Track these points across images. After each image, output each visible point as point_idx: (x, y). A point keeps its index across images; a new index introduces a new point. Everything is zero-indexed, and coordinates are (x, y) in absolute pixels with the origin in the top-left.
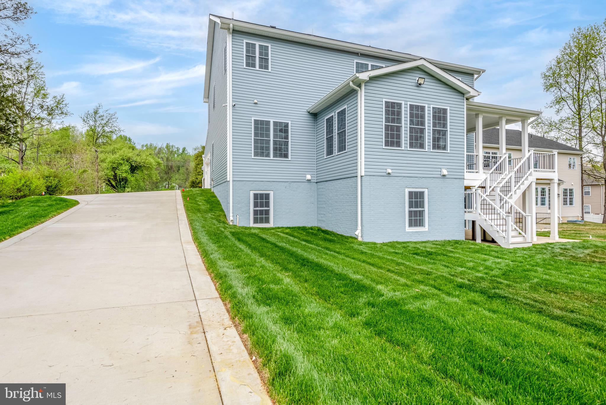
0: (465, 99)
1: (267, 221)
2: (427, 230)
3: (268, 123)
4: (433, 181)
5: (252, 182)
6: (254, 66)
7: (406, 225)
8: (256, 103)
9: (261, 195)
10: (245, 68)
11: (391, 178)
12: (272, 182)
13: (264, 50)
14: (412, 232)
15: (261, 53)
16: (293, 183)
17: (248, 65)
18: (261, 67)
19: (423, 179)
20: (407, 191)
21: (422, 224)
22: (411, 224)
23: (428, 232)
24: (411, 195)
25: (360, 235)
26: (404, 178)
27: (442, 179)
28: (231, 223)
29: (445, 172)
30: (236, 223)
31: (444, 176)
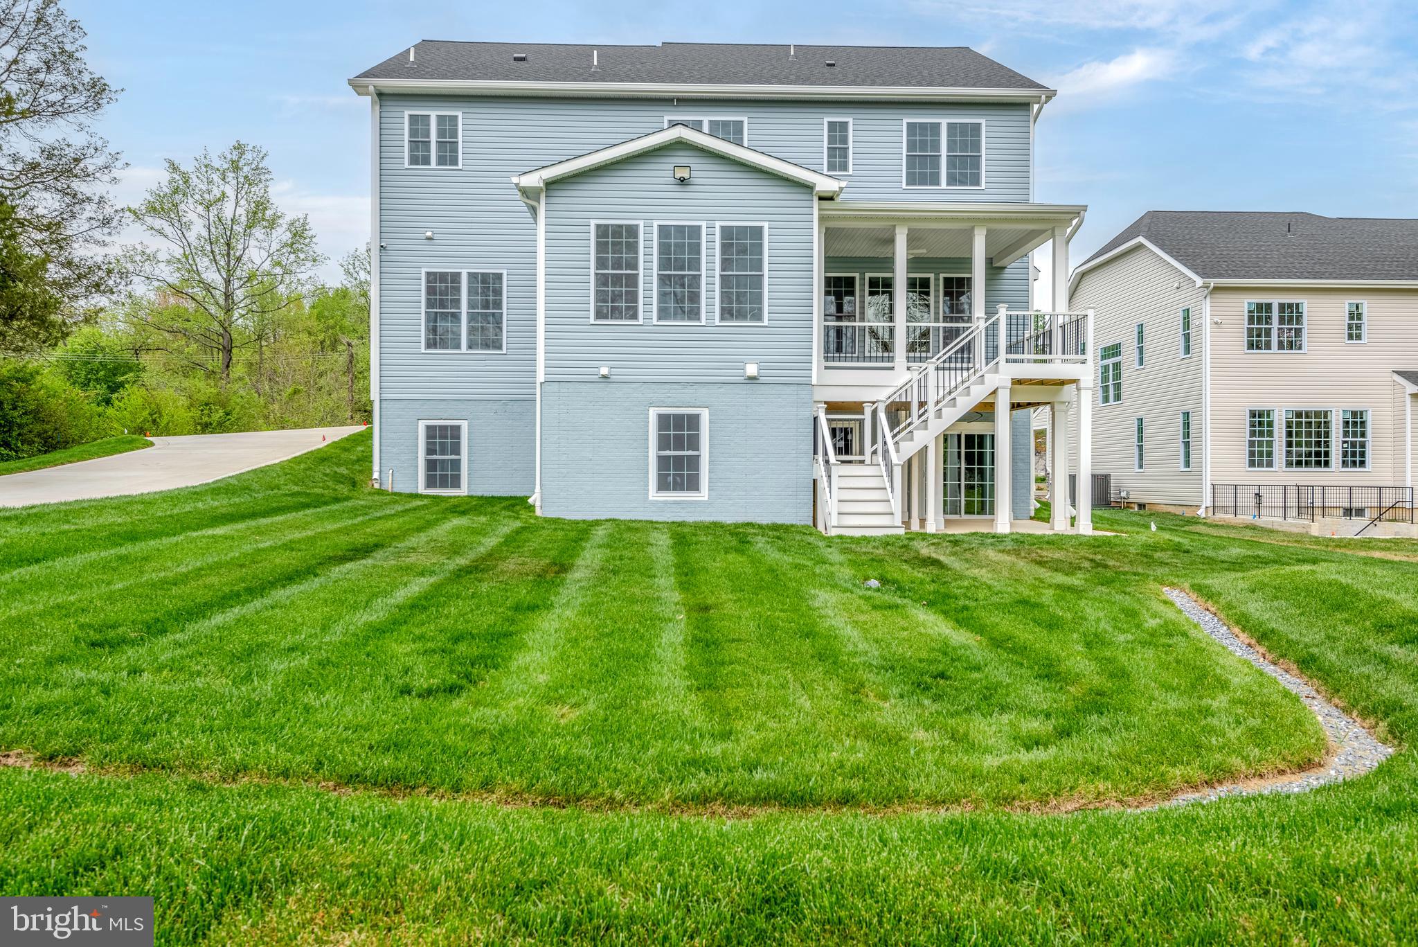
0: (816, 199)
1: (456, 483)
2: (706, 498)
3: (456, 277)
4: (722, 390)
5: (420, 402)
6: (426, 161)
7: (650, 487)
8: (429, 239)
9: (443, 428)
10: (407, 169)
11: (611, 385)
12: (466, 403)
13: (448, 128)
14: (665, 503)
15: (441, 133)
16: (512, 403)
17: (414, 160)
18: (441, 161)
19: (696, 386)
20: (653, 414)
21: (694, 485)
22: (663, 486)
23: (708, 504)
24: (664, 421)
25: (538, 504)
26: (645, 386)
27: (749, 386)
28: (377, 486)
29: (752, 370)
30: (388, 487)
31: (752, 378)
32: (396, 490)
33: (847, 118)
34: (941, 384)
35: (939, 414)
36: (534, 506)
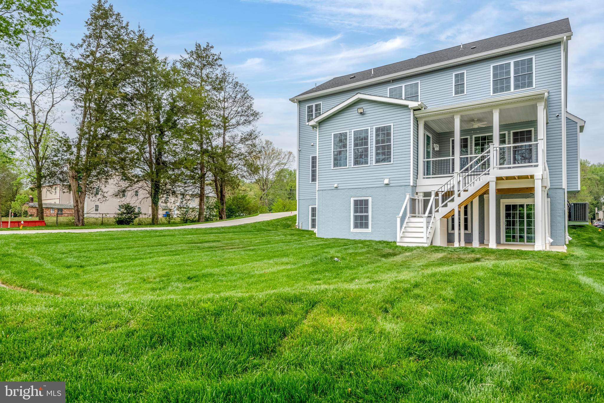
0: (412, 111)
2: (370, 231)
4: (376, 190)
5: (310, 200)
7: (351, 227)
14: (356, 233)
19: (367, 189)
20: (352, 200)
21: (366, 226)
22: (356, 226)
23: (371, 233)
24: (356, 202)
25: (317, 233)
26: (350, 190)
27: (386, 188)
28: (297, 227)
29: (386, 181)
30: (300, 228)
31: (387, 184)
32: (303, 229)
33: (464, 71)
34: (467, 182)
35: (459, 195)
36: (316, 233)
